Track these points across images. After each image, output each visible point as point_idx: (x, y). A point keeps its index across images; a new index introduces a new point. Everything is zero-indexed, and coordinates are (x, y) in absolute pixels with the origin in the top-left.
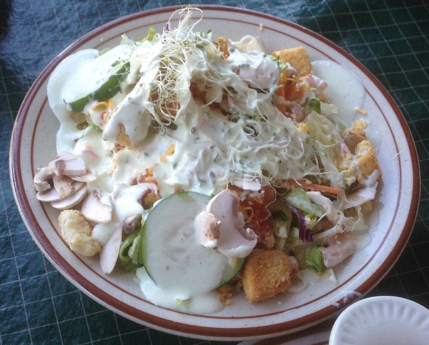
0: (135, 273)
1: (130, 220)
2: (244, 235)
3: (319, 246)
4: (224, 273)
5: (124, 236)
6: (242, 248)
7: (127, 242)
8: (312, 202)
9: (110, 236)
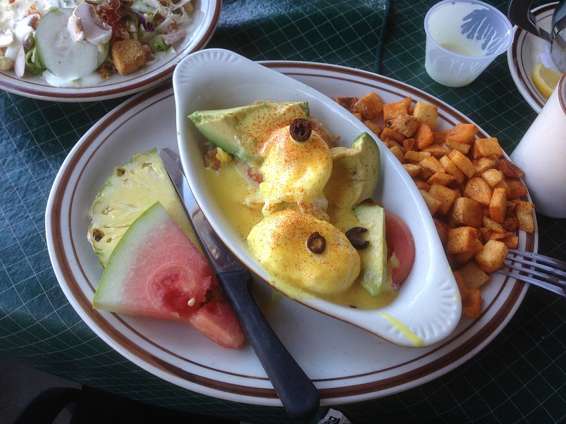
0: (42, 75)
1: (26, 38)
2: (102, 27)
3: (161, 34)
4: (98, 58)
5: (26, 51)
6: (104, 35)
7: (28, 54)
8: (148, 6)
9: (17, 54)
